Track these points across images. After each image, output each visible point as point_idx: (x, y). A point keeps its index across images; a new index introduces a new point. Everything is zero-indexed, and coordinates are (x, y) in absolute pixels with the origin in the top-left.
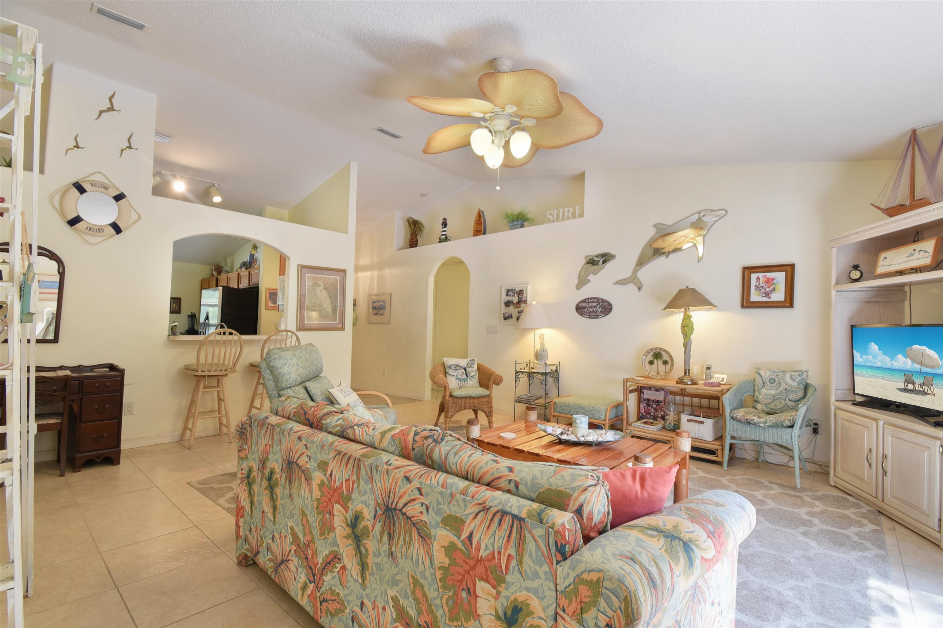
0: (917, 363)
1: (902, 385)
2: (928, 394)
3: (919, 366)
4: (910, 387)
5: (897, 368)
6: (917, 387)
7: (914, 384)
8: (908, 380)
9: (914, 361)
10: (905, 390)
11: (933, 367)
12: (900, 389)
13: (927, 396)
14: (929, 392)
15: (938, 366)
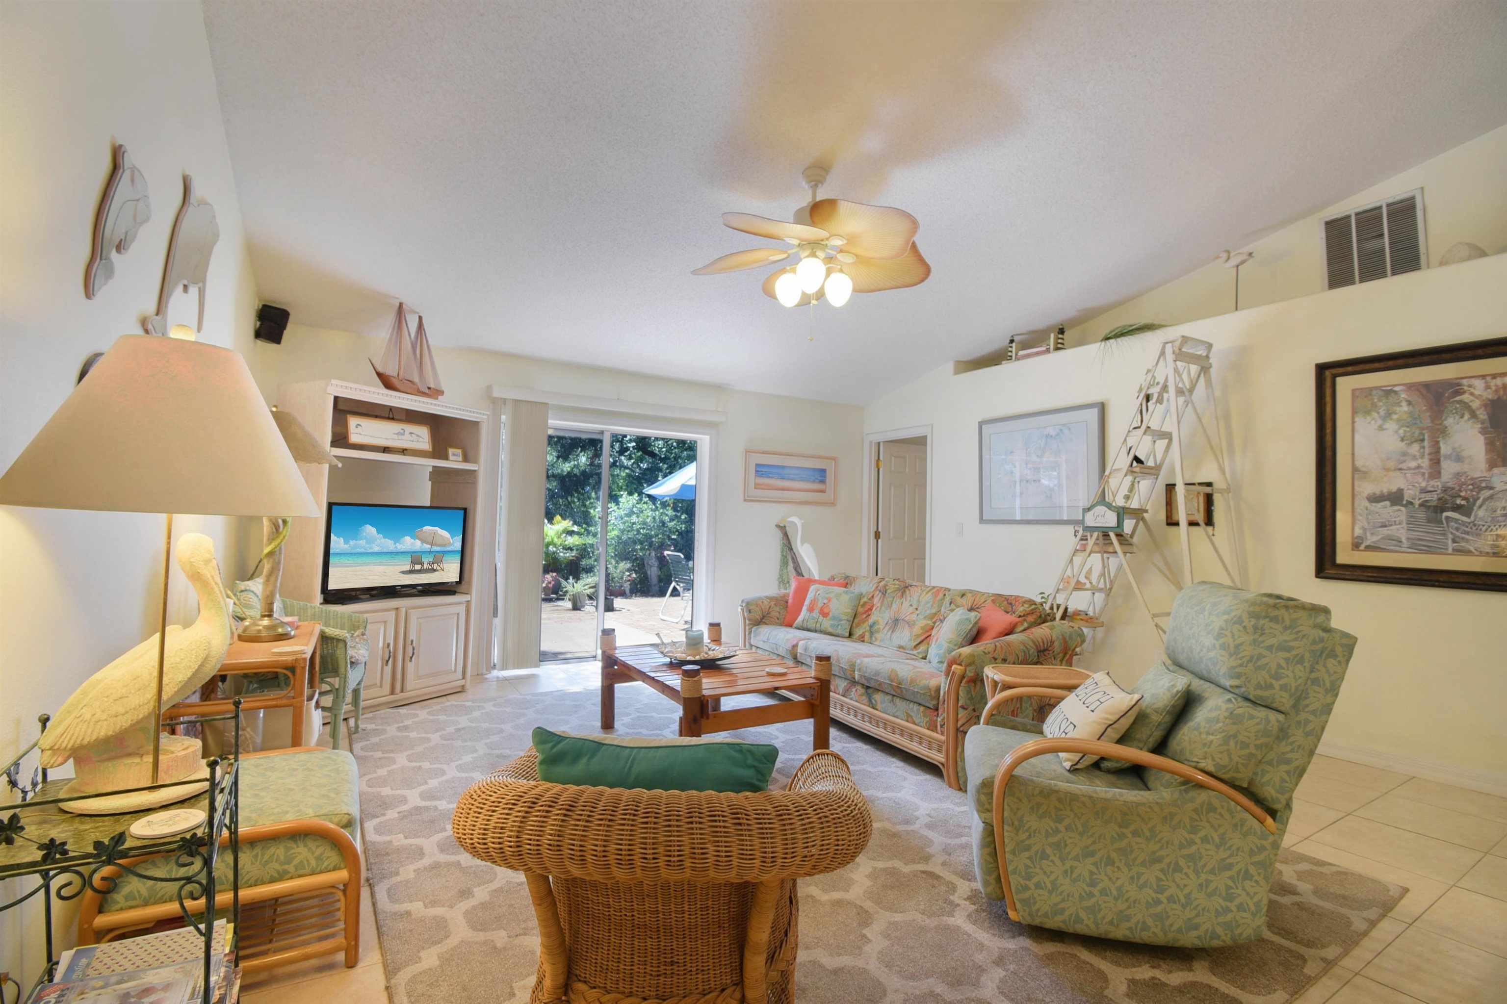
0: (427, 543)
1: (407, 567)
2: (438, 570)
3: (430, 546)
4: (418, 567)
5: (402, 550)
6: (425, 567)
7: (422, 564)
8: (414, 562)
9: (423, 541)
10: (411, 572)
11: (444, 546)
12: (404, 572)
13: (436, 573)
14: (439, 568)
15: (450, 544)
